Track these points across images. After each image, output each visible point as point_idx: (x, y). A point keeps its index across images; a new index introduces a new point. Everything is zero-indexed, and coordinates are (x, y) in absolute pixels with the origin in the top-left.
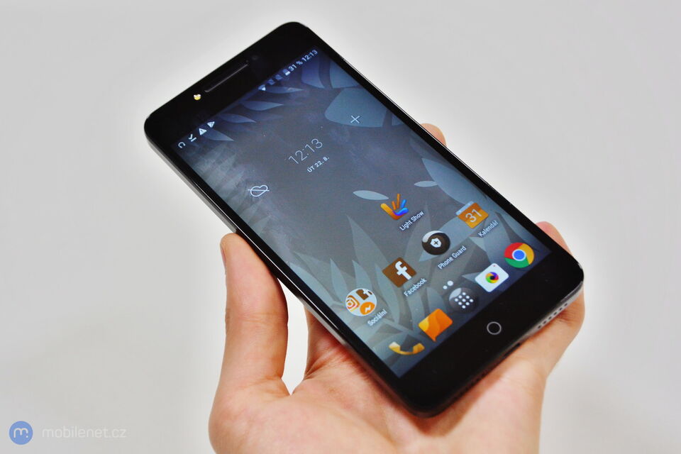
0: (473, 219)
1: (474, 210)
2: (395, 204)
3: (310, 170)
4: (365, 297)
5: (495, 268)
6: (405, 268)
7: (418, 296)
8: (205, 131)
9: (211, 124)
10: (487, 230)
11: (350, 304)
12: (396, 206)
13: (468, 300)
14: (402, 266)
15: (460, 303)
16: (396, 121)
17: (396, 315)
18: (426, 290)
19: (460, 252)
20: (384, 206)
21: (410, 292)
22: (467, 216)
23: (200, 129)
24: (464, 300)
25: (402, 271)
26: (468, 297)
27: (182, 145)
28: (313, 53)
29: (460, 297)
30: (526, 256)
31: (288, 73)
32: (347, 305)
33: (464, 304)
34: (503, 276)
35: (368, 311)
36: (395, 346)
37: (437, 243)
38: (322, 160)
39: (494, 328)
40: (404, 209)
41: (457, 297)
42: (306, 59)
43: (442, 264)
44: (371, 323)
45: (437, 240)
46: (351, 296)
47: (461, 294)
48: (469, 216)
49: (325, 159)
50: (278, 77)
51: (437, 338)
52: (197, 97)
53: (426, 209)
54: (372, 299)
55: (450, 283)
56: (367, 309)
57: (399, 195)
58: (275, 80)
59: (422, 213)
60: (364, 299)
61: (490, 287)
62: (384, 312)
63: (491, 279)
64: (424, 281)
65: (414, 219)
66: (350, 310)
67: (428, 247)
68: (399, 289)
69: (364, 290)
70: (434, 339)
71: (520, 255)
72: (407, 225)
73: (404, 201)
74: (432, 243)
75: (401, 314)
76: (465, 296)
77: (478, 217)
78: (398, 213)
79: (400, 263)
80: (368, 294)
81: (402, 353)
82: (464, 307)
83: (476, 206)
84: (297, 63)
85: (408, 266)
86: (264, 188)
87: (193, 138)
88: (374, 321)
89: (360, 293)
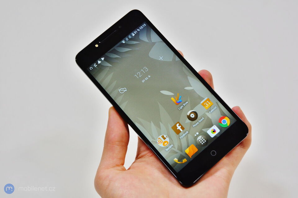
0: (207, 105)
1: (207, 101)
2: (177, 97)
3: (143, 81)
4: (165, 138)
5: (215, 127)
6: (180, 126)
7: (185, 139)
8: (100, 62)
9: (103, 59)
10: (213, 110)
11: (159, 141)
12: (177, 98)
13: (204, 141)
14: (179, 125)
15: (201, 142)
16: (177, 59)
17: (176, 146)
18: (188, 136)
19: (202, 120)
20: (172, 99)
21: (182, 137)
22: (205, 104)
23: (98, 61)
24: (202, 141)
25: (179, 128)
26: (204, 140)
27: (91, 68)
28: (144, 25)
29: (201, 139)
30: (227, 122)
31: (134, 35)
32: (158, 142)
33: (202, 142)
34: (218, 131)
35: (166, 145)
36: (176, 160)
37: (193, 116)
38: (148, 77)
39: (213, 153)
40: (180, 100)
41: (200, 140)
42: (141, 28)
43: (194, 125)
44: (167, 150)
45: (193, 114)
46: (159, 138)
47: (201, 138)
48: (206, 104)
49: (149, 76)
50: (130, 37)
51: (192, 156)
52: (97, 46)
53: (189, 100)
54: (167, 139)
55: (197, 133)
56: (166, 144)
57: (178, 94)
58: (128, 38)
59: (187, 102)
60: (164, 139)
61: (212, 135)
62: (172, 145)
63: (213, 132)
64: (187, 132)
65: (184, 105)
66: (159, 144)
67: (189, 117)
68: (178, 135)
69: (164, 135)
70: (191, 157)
71: (225, 122)
72: (181, 108)
73: (180, 97)
74: (191, 116)
75: (178, 145)
76: (203, 139)
77: (209, 104)
78: (178, 102)
79: (178, 124)
80: (166, 137)
81: (179, 162)
82: (202, 144)
83: (208, 100)
84: (138, 30)
85: (181, 126)
86: (125, 89)
87: (96, 65)
88: (168, 149)
89: (163, 137)
